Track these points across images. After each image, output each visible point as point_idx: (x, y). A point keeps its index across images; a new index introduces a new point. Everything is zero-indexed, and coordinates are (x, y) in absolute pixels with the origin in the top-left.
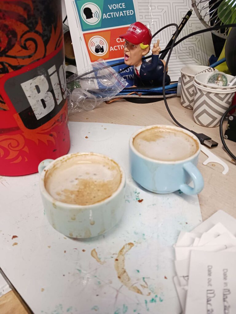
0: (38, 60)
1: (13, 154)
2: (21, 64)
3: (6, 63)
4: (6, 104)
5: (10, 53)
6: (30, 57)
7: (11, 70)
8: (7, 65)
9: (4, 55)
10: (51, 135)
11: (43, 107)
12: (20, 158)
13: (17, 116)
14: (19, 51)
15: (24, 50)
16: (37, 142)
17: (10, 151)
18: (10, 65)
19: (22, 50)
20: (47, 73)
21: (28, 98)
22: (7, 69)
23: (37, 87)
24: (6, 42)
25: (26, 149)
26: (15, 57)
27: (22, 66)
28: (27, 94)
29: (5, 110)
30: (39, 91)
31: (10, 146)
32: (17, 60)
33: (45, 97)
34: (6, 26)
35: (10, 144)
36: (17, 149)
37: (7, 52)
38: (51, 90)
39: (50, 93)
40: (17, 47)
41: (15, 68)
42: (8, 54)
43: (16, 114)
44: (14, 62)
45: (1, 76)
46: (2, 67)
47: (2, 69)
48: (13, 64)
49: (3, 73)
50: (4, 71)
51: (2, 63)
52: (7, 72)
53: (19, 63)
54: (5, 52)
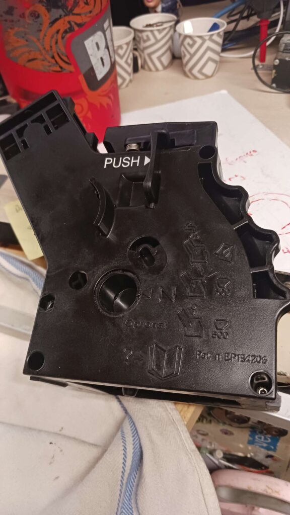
0: (97, 14)
2: (84, 21)
3: (73, 22)
4: (72, 65)
5: (76, 11)
6: (91, 12)
7: (76, 28)
8: (73, 24)
9: (71, 14)
10: (110, 98)
11: (102, 66)
13: (82, 79)
14: (83, 8)
15: (86, 6)
16: (98, 106)
18: (76, 24)
19: (84, 7)
20: (103, 27)
21: (91, 57)
22: (74, 28)
23: (97, 44)
25: (89, 115)
26: (79, 15)
27: (85, 23)
28: (90, 52)
29: (71, 72)
30: (98, 48)
32: (81, 17)
33: (104, 55)
37: (73, 10)
38: (107, 47)
39: (106, 50)
40: (81, 4)
41: (79, 25)
42: (75, 12)
43: (80, 76)
44: (79, 20)
45: (68, 35)
46: (69, 26)
47: (69, 28)
48: (78, 22)
49: (70, 32)
50: (71, 29)
51: (69, 22)
52: (74, 30)
53: (82, 20)
54: (72, 10)
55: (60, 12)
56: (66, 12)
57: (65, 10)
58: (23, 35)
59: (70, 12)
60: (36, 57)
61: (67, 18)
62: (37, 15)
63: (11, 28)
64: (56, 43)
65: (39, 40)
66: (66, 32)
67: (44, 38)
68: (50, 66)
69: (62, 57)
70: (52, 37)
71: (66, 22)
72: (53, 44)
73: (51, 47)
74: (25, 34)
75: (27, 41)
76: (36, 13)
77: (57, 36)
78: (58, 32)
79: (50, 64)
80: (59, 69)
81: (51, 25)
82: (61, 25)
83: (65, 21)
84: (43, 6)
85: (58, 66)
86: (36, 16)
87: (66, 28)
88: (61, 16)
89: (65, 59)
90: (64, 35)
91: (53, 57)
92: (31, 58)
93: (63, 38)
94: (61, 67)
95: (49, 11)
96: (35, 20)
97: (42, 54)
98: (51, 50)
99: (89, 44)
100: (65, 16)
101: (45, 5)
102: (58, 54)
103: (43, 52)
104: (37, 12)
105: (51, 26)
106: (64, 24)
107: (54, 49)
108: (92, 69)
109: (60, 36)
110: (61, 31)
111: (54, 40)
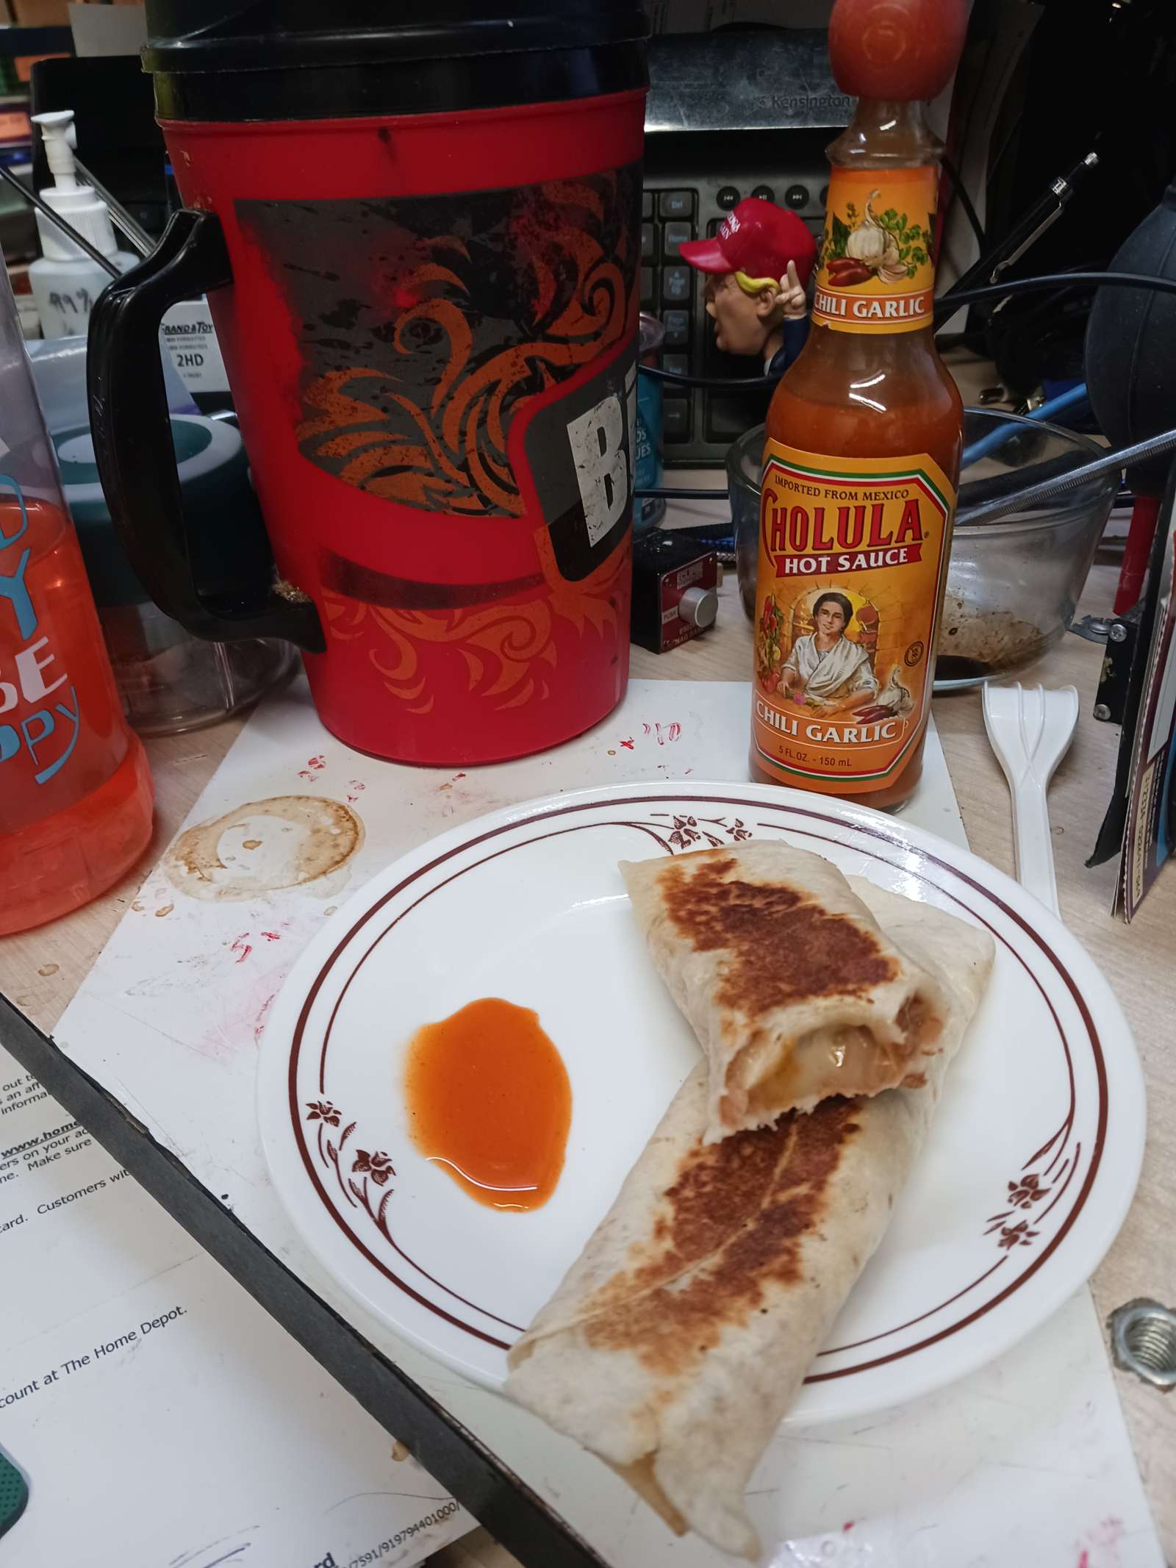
1: (511, 673)
2: (576, 361)
3: (542, 360)
4: (520, 496)
5: (556, 329)
6: (596, 335)
7: (549, 382)
8: (542, 366)
9: (540, 337)
11: (606, 504)
12: (530, 687)
14: (576, 321)
15: (587, 317)
16: (581, 627)
17: (505, 661)
18: (550, 367)
19: (582, 318)
21: (578, 471)
22: (542, 378)
23: (601, 434)
24: (552, 294)
25: (551, 655)
26: (563, 340)
27: (578, 366)
28: (577, 457)
29: (514, 516)
30: (603, 446)
31: (506, 644)
32: (569, 348)
33: (614, 469)
34: (558, 248)
35: (509, 636)
36: (525, 654)
37: (550, 324)
38: (625, 444)
40: (574, 309)
41: (561, 373)
42: (552, 331)
43: (541, 530)
44: (560, 356)
45: (521, 402)
46: (528, 373)
47: (527, 380)
48: (557, 362)
49: (530, 392)
50: (532, 385)
51: (530, 361)
52: (541, 387)
53: (571, 357)
54: (544, 325)
55: (509, 328)
56: (526, 329)
57: (522, 322)
58: (377, 392)
59: (538, 332)
60: (405, 463)
61: (528, 350)
62: (432, 333)
63: (338, 368)
64: (482, 422)
65: (426, 409)
66: (516, 391)
67: (443, 406)
68: (450, 493)
69: (493, 466)
70: (470, 406)
71: (521, 361)
72: (471, 427)
73: (463, 433)
74: (383, 389)
75: (385, 410)
76: (433, 327)
77: (486, 399)
78: (491, 389)
79: (449, 487)
80: (479, 506)
81: (473, 365)
82: (505, 369)
83: (517, 357)
84: (458, 305)
85: (475, 494)
86: (428, 333)
87: (517, 378)
88: (508, 339)
89: (503, 473)
90: (510, 398)
91: (464, 467)
92: (388, 462)
93: (504, 408)
94: (484, 500)
95: (473, 320)
96: (425, 348)
97: (428, 455)
98: (462, 442)
99: (580, 431)
100: (521, 341)
101: (464, 303)
102: (481, 456)
103: (436, 448)
104: (435, 322)
105: (472, 371)
106: (514, 364)
107: (471, 443)
108: (576, 514)
109: (495, 402)
110: (502, 388)
111: (475, 413)
